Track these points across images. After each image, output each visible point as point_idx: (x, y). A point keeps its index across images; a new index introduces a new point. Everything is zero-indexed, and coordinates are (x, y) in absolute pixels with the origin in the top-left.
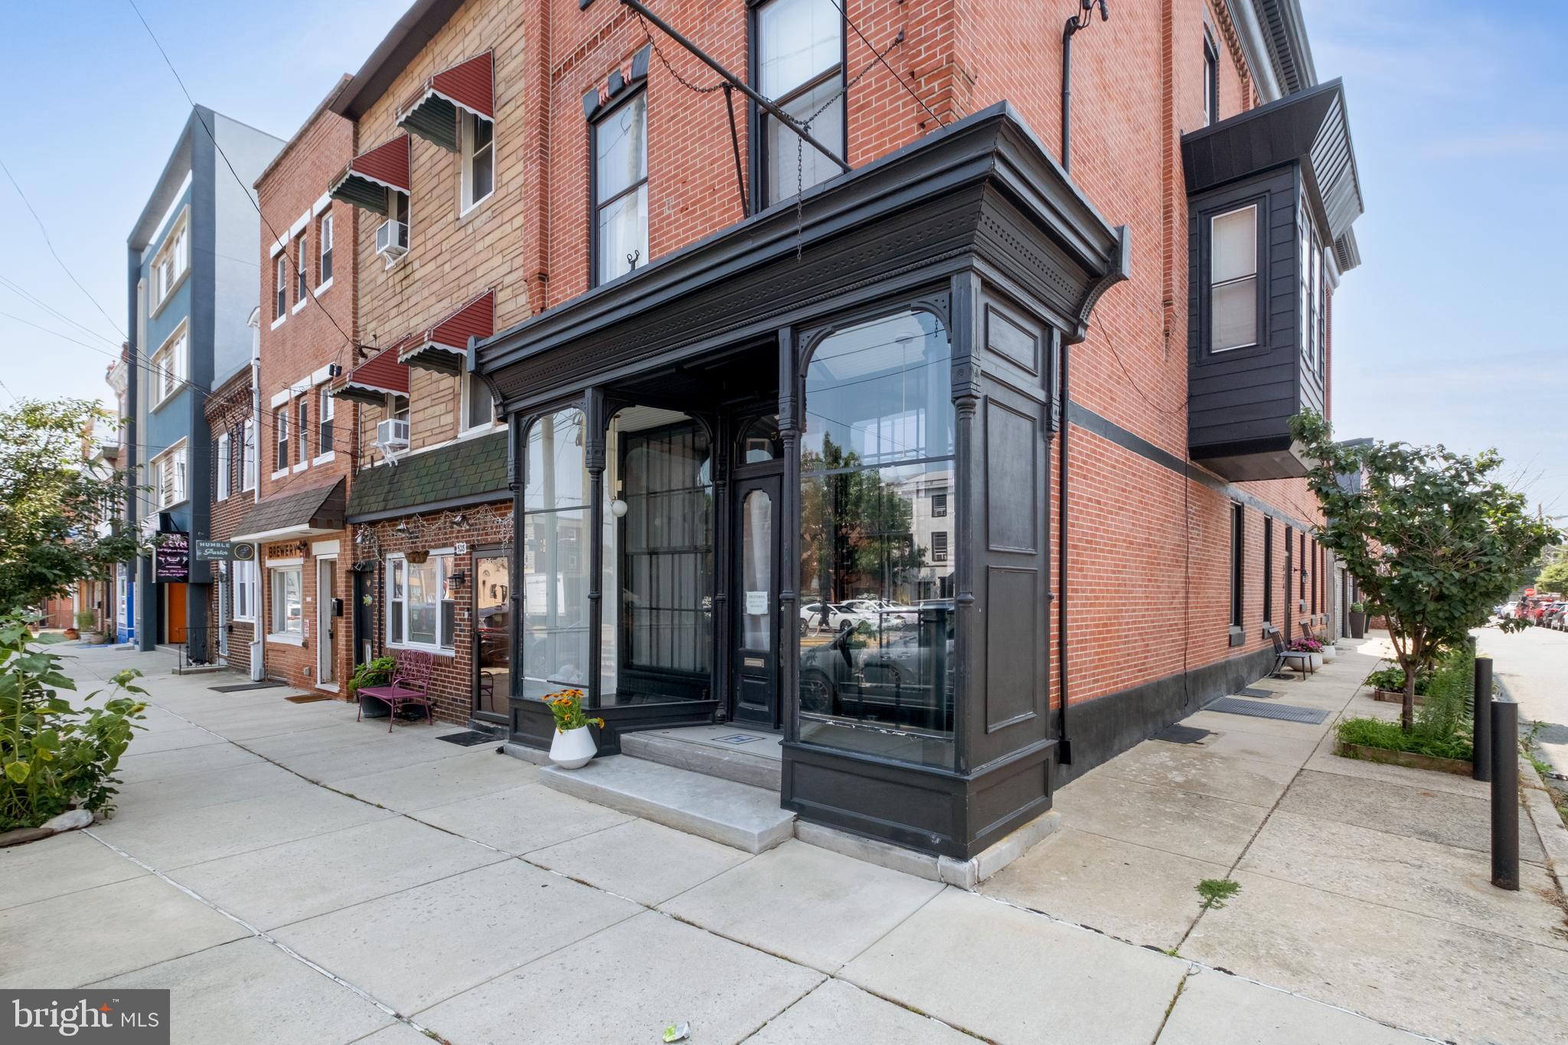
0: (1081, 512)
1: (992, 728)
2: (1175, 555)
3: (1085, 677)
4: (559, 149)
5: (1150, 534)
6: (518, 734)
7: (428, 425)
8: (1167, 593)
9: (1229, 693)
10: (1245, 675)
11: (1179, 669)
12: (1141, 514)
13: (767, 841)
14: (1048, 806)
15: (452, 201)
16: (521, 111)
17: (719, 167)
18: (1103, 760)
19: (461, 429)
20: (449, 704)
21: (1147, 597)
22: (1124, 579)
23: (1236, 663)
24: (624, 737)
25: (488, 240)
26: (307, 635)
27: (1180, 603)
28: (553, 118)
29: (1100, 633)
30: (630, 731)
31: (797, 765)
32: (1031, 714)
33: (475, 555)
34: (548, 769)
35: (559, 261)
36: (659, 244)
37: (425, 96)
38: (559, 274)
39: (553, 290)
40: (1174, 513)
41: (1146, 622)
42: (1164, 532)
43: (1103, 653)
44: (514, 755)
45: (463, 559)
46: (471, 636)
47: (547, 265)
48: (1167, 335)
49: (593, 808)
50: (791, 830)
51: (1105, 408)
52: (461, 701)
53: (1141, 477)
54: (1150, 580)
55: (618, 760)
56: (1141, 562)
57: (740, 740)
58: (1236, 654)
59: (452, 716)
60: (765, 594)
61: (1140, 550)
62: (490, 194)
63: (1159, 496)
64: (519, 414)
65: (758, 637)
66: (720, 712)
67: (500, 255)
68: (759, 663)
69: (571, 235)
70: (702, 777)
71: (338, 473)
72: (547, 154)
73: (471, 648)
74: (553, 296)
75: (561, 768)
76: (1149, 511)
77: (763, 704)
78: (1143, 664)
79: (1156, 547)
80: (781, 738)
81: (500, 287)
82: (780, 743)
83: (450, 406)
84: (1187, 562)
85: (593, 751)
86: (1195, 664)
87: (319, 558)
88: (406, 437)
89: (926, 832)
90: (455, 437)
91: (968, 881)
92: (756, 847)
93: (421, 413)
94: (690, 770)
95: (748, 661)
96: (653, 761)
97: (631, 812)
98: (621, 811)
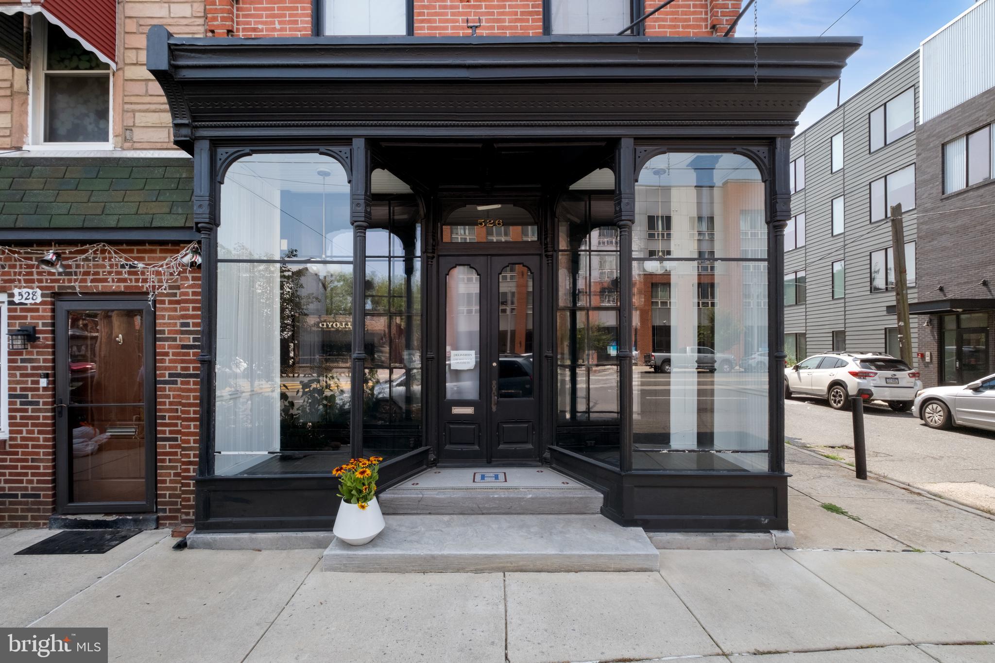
6: (212, 520)
34: (333, 550)
44: (211, 546)
45: (33, 310)
46: (52, 410)
52: (29, 496)
64: (215, 143)
66: (432, 457)
68: (468, 410)
73: (53, 424)
77: (473, 444)
90: (17, 148)
94: (483, 514)
95: (456, 410)
96: (430, 514)
97: (489, 570)
98: (476, 571)
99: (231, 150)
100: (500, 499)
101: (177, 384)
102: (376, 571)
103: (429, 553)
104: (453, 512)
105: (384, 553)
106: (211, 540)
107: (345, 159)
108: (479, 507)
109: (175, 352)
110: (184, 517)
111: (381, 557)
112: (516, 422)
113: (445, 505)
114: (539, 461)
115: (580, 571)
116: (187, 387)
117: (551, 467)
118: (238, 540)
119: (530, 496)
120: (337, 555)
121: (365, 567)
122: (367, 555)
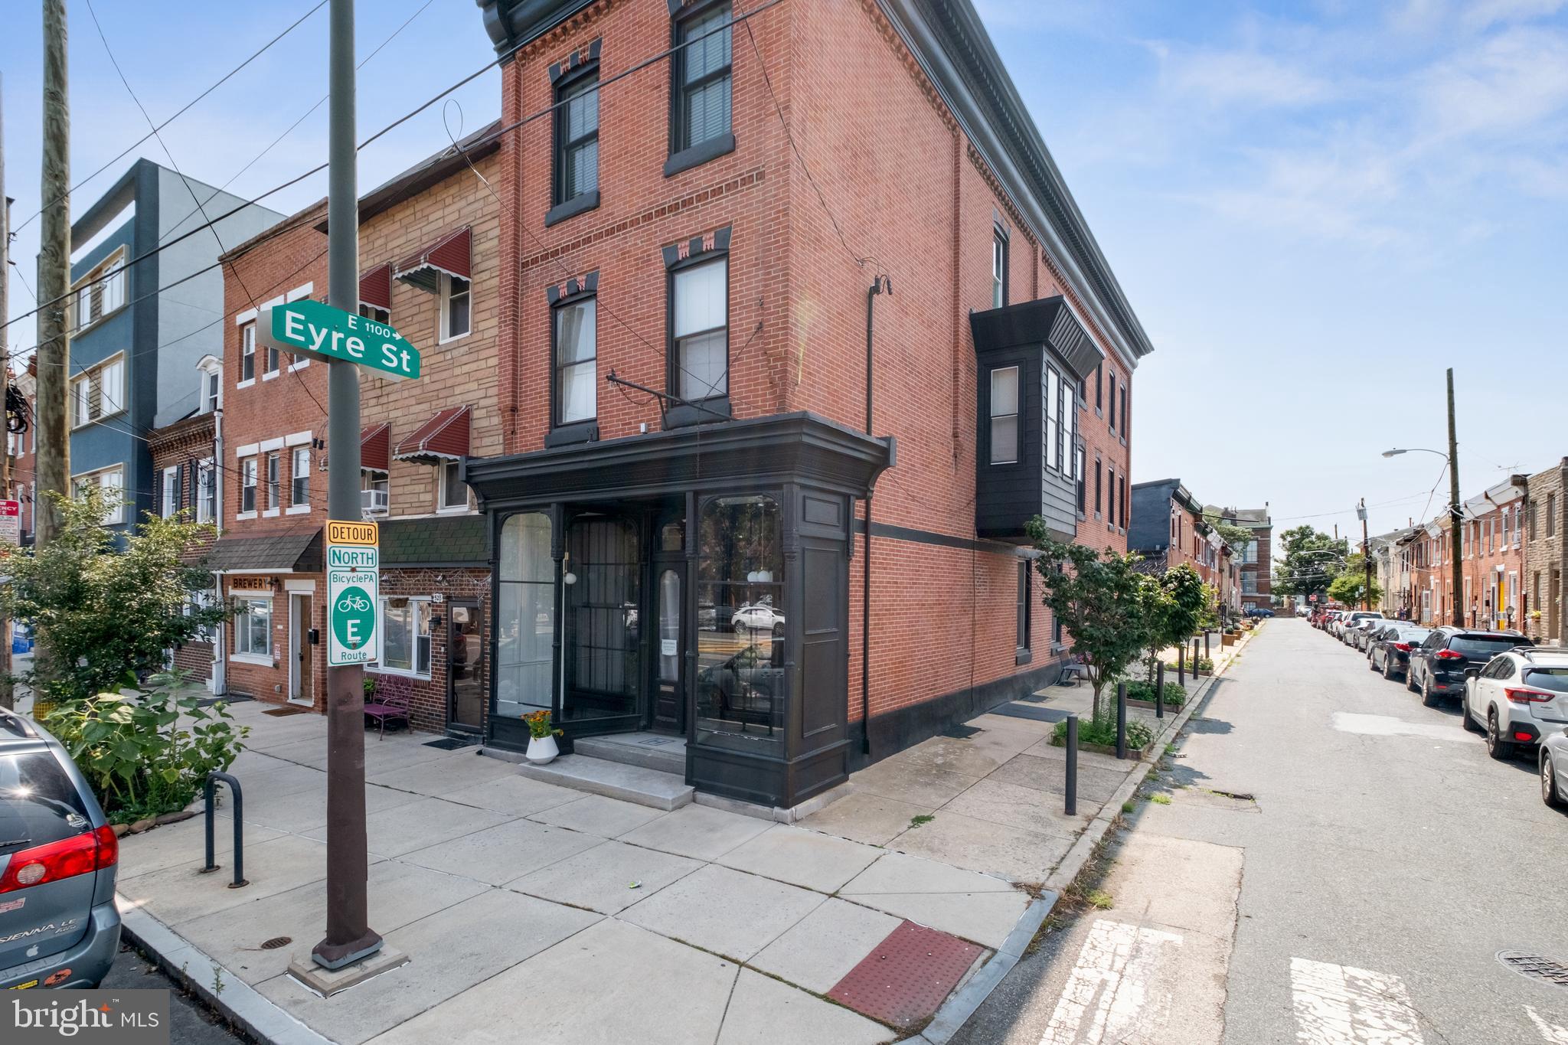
0: (881, 592)
1: (806, 735)
2: (962, 607)
3: (884, 697)
4: (527, 319)
5: (940, 596)
6: (495, 740)
7: (408, 499)
8: (955, 634)
9: (1015, 699)
10: (1032, 686)
11: (967, 685)
12: (932, 584)
13: (676, 804)
14: (846, 779)
15: (432, 330)
16: (496, 281)
17: (648, 369)
18: (898, 750)
19: (439, 507)
20: (425, 717)
21: (937, 640)
22: (918, 630)
23: (1022, 676)
24: (577, 742)
25: (466, 369)
26: (278, 657)
27: (968, 640)
28: (522, 295)
29: (896, 668)
30: (581, 737)
31: (695, 758)
32: (834, 725)
33: (450, 604)
34: (525, 765)
35: (526, 400)
36: (604, 408)
37: (421, 266)
38: (527, 409)
39: (521, 419)
40: (962, 577)
41: (936, 656)
42: (953, 592)
43: (899, 680)
44: (491, 755)
45: (440, 606)
46: (447, 666)
47: (516, 401)
48: (956, 457)
49: (561, 789)
50: (691, 797)
51: (902, 520)
52: (437, 715)
53: (932, 559)
54: (939, 628)
55: (573, 758)
56: (932, 616)
57: (658, 743)
58: (1022, 670)
59: (427, 726)
60: (675, 642)
61: (932, 608)
62: (467, 334)
63: (948, 569)
64: (496, 511)
65: (670, 671)
67: (476, 383)
68: (670, 689)
69: (537, 384)
70: (633, 767)
71: (316, 525)
72: (517, 321)
73: (447, 675)
74: (521, 424)
75: (534, 763)
76: (939, 580)
77: (673, 717)
78: (934, 685)
79: (945, 604)
80: (686, 741)
81: (475, 407)
82: (685, 745)
83: (429, 487)
84: (974, 610)
85: (557, 752)
86: (981, 679)
87: (291, 593)
88: (385, 503)
89: (768, 795)
90: (434, 512)
91: (789, 819)
92: (670, 807)
93: (401, 488)
95: (664, 687)
97: (588, 791)
98: (581, 790)
99: (505, 513)
100: (633, 754)
102: (539, 780)
103: (564, 774)
108: (623, 758)
111: (542, 772)
120: (526, 768)
121: (536, 777)
122: (537, 770)
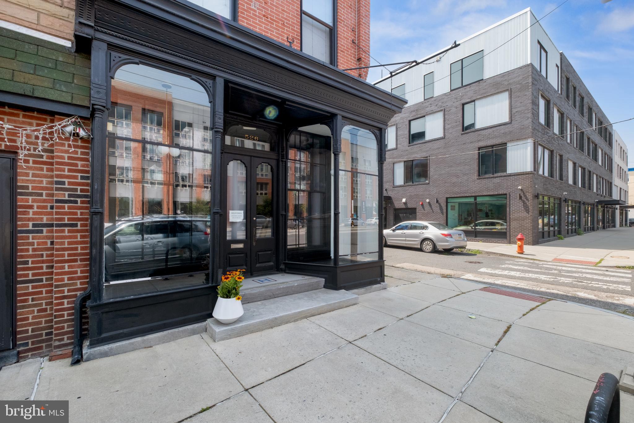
6: (104, 335)
89: (376, 278)
94: (275, 298)
95: (233, 246)
96: (248, 303)
97: (300, 319)
98: (295, 321)
99: (124, 56)
100: (283, 288)
101: (42, 233)
102: (247, 334)
103: (274, 317)
104: (260, 300)
105: (251, 322)
106: (108, 350)
107: (209, 87)
108: (273, 294)
109: (40, 205)
110: (57, 343)
111: (250, 325)
112: (265, 251)
113: (257, 296)
114: (277, 271)
115: (334, 310)
116: (62, 234)
117: (285, 273)
118: (132, 344)
119: (296, 284)
120: (225, 330)
121: (240, 333)
122: (242, 326)
